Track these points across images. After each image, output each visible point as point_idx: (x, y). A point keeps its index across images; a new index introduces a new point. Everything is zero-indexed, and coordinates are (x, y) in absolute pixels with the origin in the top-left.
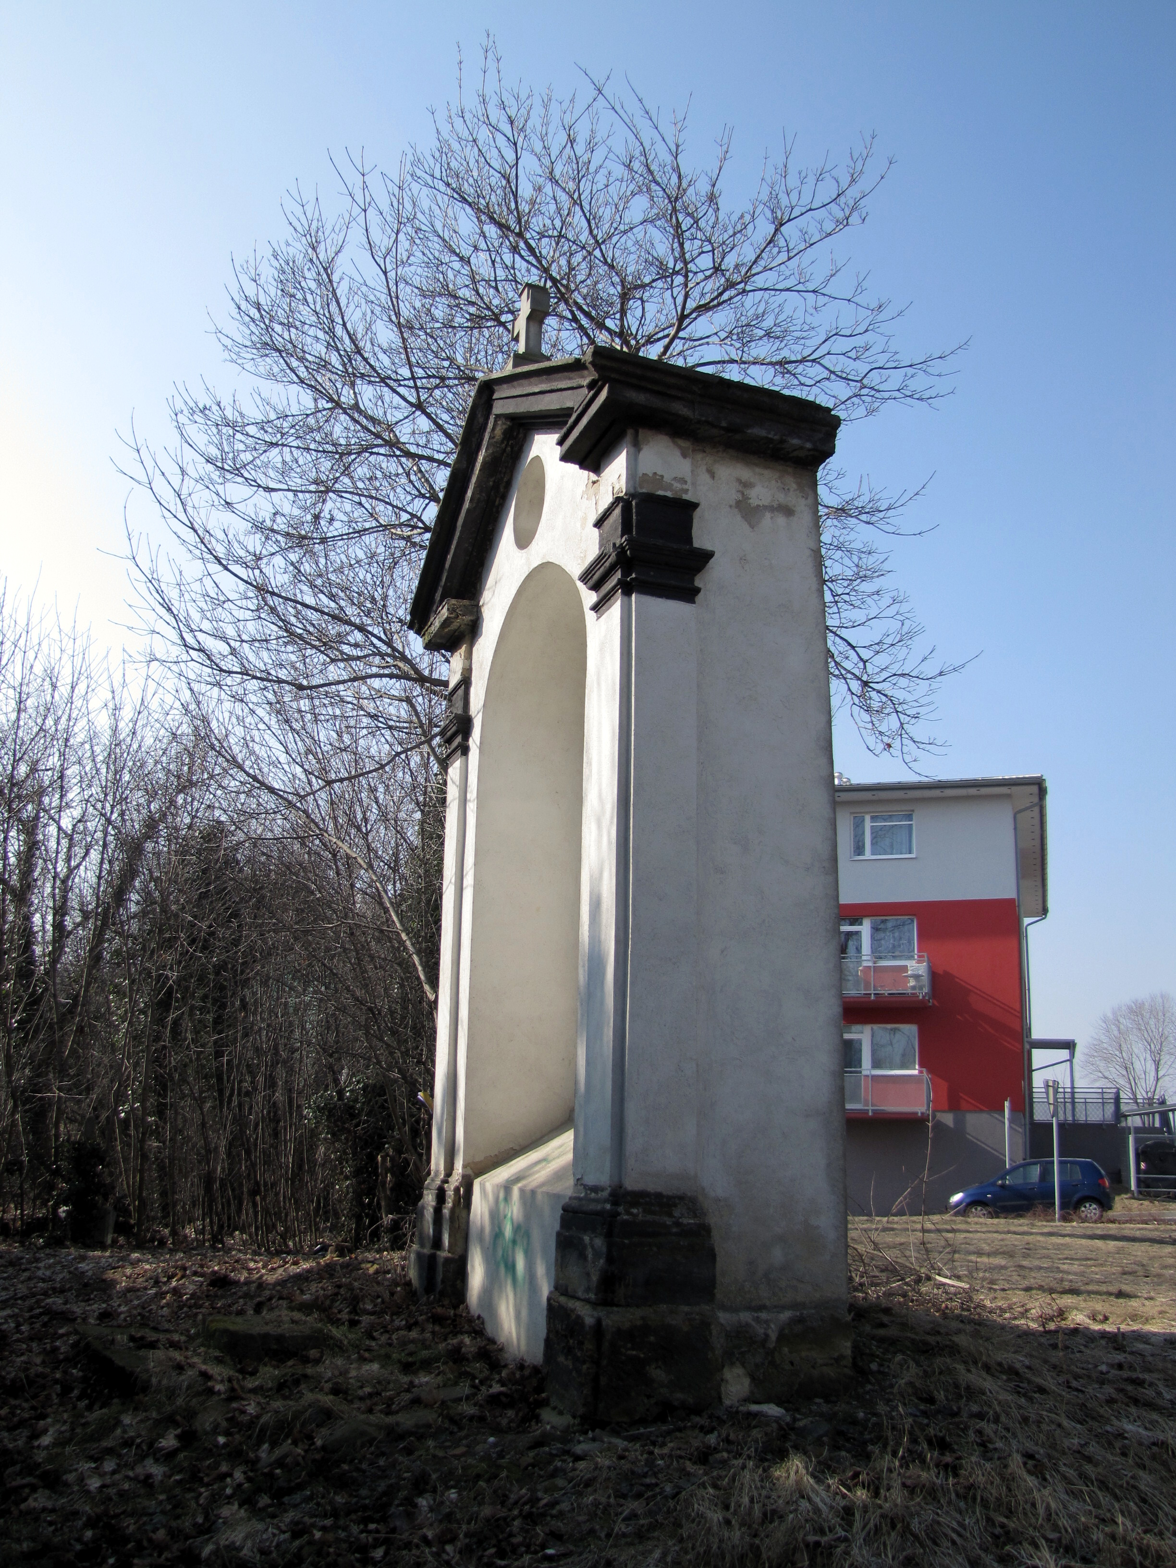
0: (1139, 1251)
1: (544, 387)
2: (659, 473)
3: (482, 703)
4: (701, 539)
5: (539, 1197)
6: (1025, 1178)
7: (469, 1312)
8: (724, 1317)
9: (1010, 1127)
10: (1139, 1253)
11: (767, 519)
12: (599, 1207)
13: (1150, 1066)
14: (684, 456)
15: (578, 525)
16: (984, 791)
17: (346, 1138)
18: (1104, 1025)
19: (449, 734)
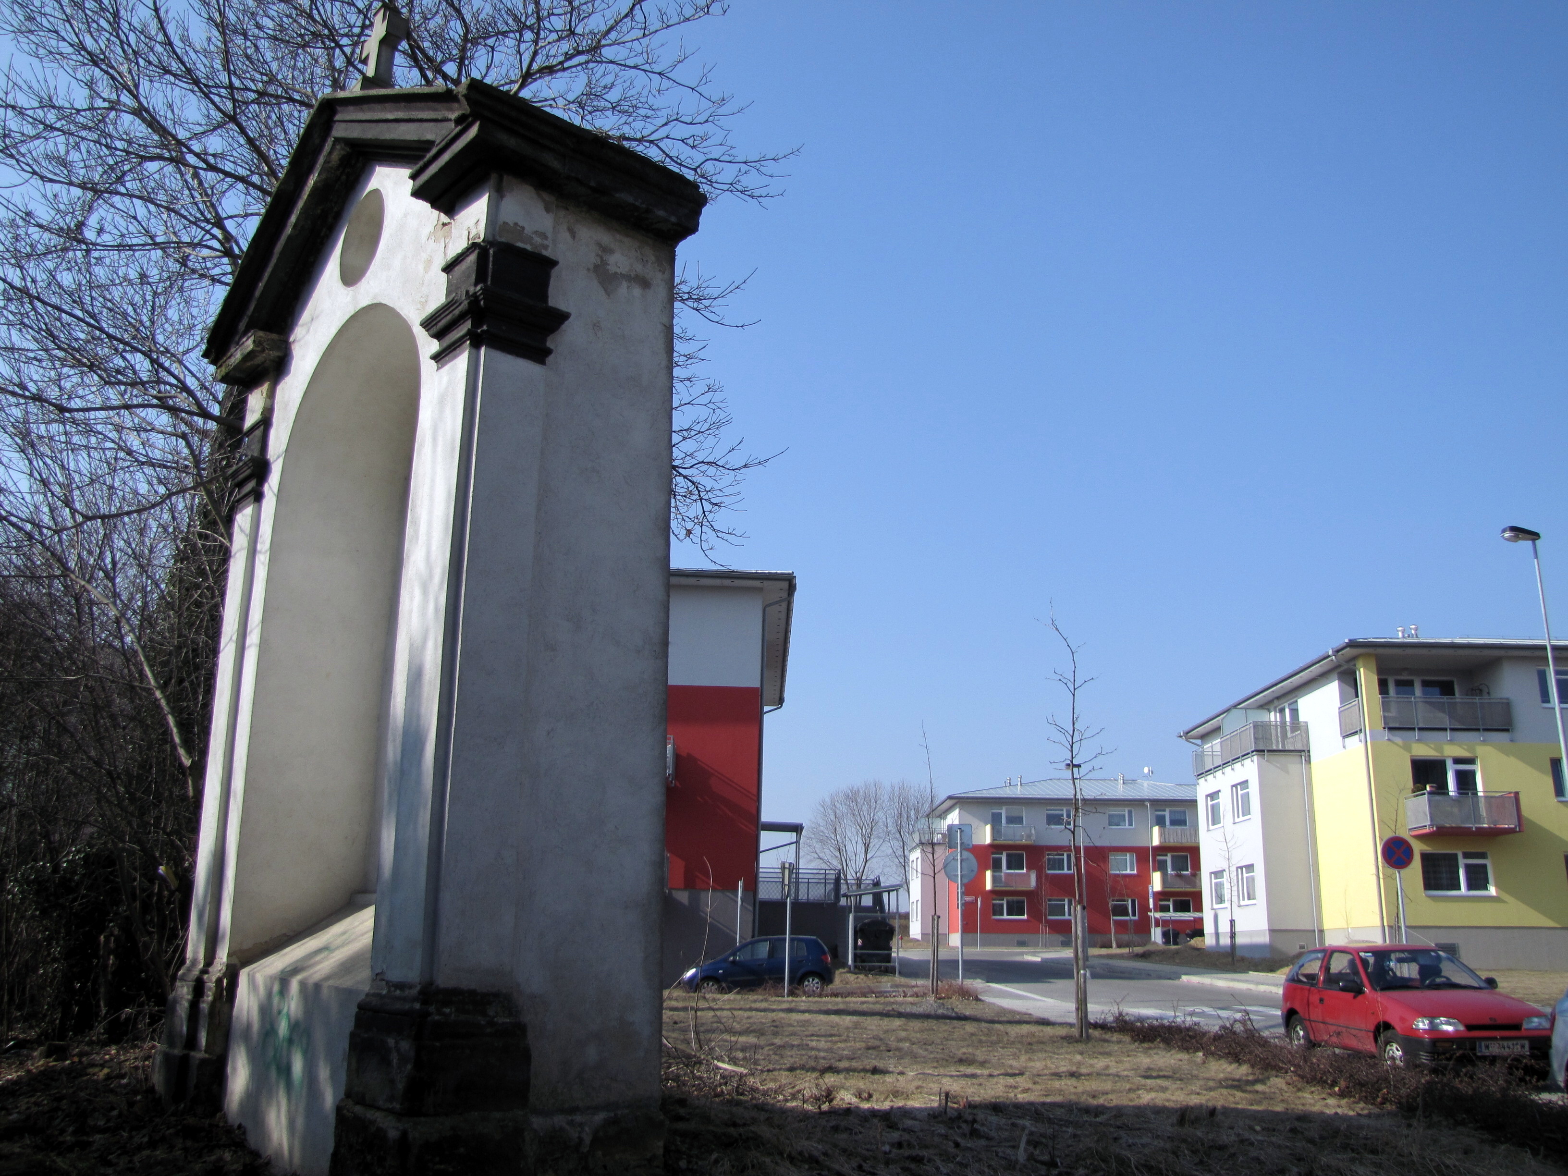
0: (873, 1024)
1: (400, 115)
2: (521, 224)
3: (284, 447)
4: (557, 299)
5: (325, 992)
6: (752, 955)
7: (226, 1122)
8: (537, 1122)
9: (742, 905)
10: (874, 1028)
11: (623, 289)
12: (407, 1007)
13: (861, 849)
14: (548, 210)
15: (421, 267)
16: (738, 583)
17: (58, 916)
18: (822, 810)
19: (241, 477)
